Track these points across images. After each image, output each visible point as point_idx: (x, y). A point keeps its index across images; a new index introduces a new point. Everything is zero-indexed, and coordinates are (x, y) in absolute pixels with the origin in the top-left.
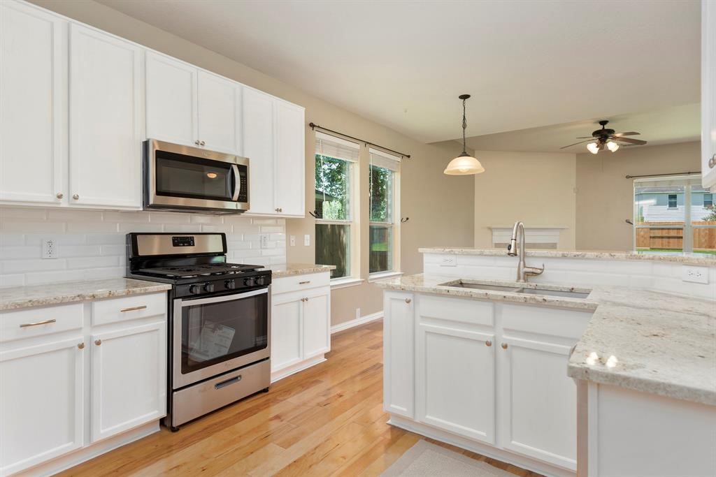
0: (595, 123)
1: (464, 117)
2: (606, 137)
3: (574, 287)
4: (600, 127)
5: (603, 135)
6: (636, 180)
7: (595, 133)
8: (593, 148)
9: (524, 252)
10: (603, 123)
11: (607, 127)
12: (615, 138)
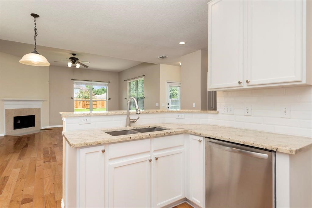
0: (71, 54)
1: (35, 28)
2: (75, 61)
3: (150, 126)
4: (73, 56)
5: (74, 60)
6: (75, 81)
7: (71, 58)
8: (70, 64)
9: (129, 112)
10: (74, 55)
11: (75, 57)
12: (78, 63)
